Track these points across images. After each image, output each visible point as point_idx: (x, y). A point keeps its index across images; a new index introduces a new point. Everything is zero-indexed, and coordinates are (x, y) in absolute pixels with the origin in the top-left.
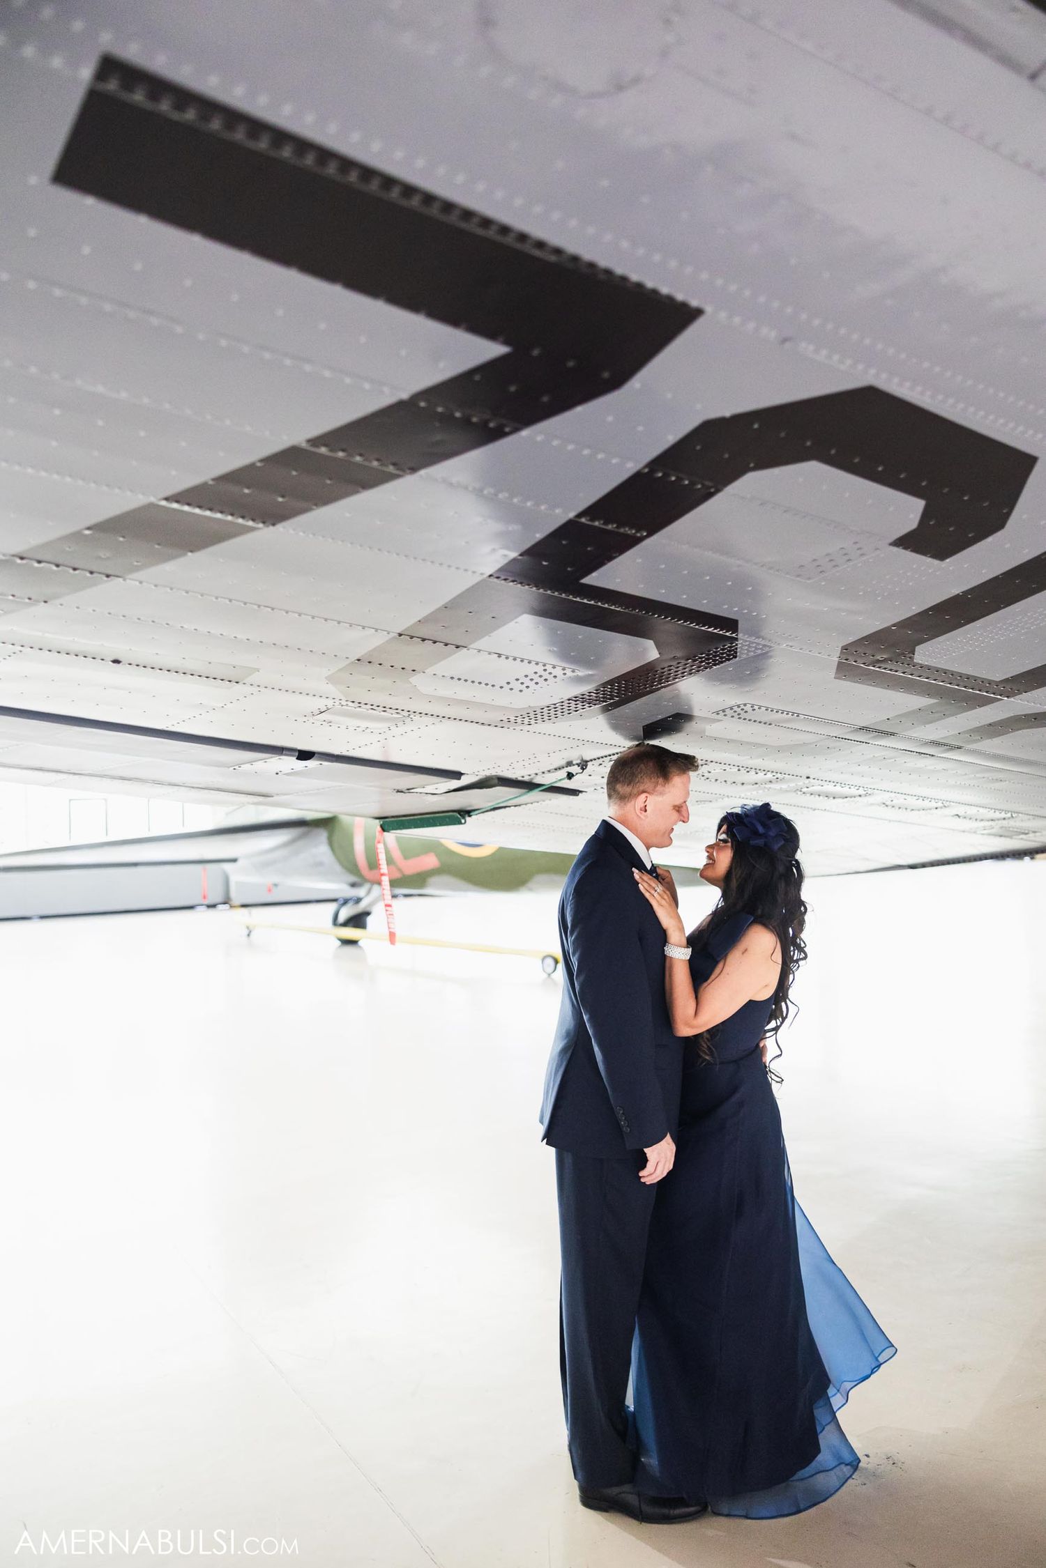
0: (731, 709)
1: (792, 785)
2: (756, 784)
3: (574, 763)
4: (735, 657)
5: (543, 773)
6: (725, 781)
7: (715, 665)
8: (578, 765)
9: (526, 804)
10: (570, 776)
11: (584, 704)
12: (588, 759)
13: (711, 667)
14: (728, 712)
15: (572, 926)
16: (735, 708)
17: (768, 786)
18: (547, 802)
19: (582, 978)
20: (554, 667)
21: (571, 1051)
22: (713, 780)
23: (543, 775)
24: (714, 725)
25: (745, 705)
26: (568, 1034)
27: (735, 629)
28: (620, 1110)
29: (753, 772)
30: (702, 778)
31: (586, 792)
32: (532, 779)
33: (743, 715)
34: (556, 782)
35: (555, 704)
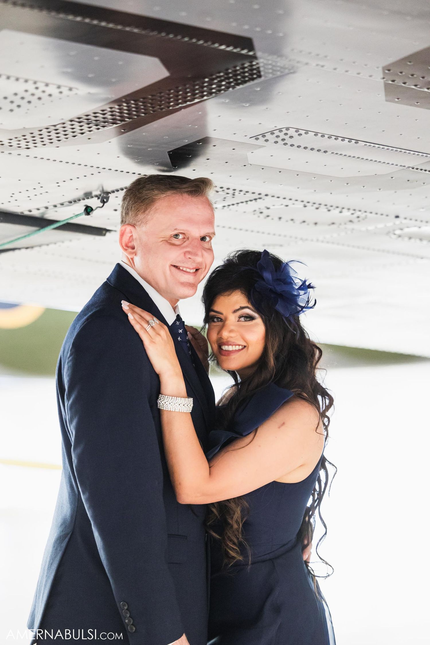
0: (272, 133)
1: (381, 226)
2: (333, 223)
3: (94, 193)
4: (260, 76)
5: (55, 206)
6: (292, 220)
7: (238, 84)
8: (98, 197)
9: (40, 246)
10: (88, 210)
11: (90, 125)
12: (109, 190)
13: (233, 87)
14: (268, 136)
15: (69, 388)
16: (277, 133)
17: (350, 226)
18: (67, 243)
19: (79, 450)
20: (47, 85)
21: (67, 540)
22: (276, 219)
23: (56, 209)
24: (257, 152)
25: (287, 129)
26: (64, 522)
27: (251, 48)
28: (124, 605)
29: (323, 209)
30: (261, 215)
31: (115, 231)
32: (43, 214)
33: (289, 141)
34: (71, 218)
35: (55, 126)
